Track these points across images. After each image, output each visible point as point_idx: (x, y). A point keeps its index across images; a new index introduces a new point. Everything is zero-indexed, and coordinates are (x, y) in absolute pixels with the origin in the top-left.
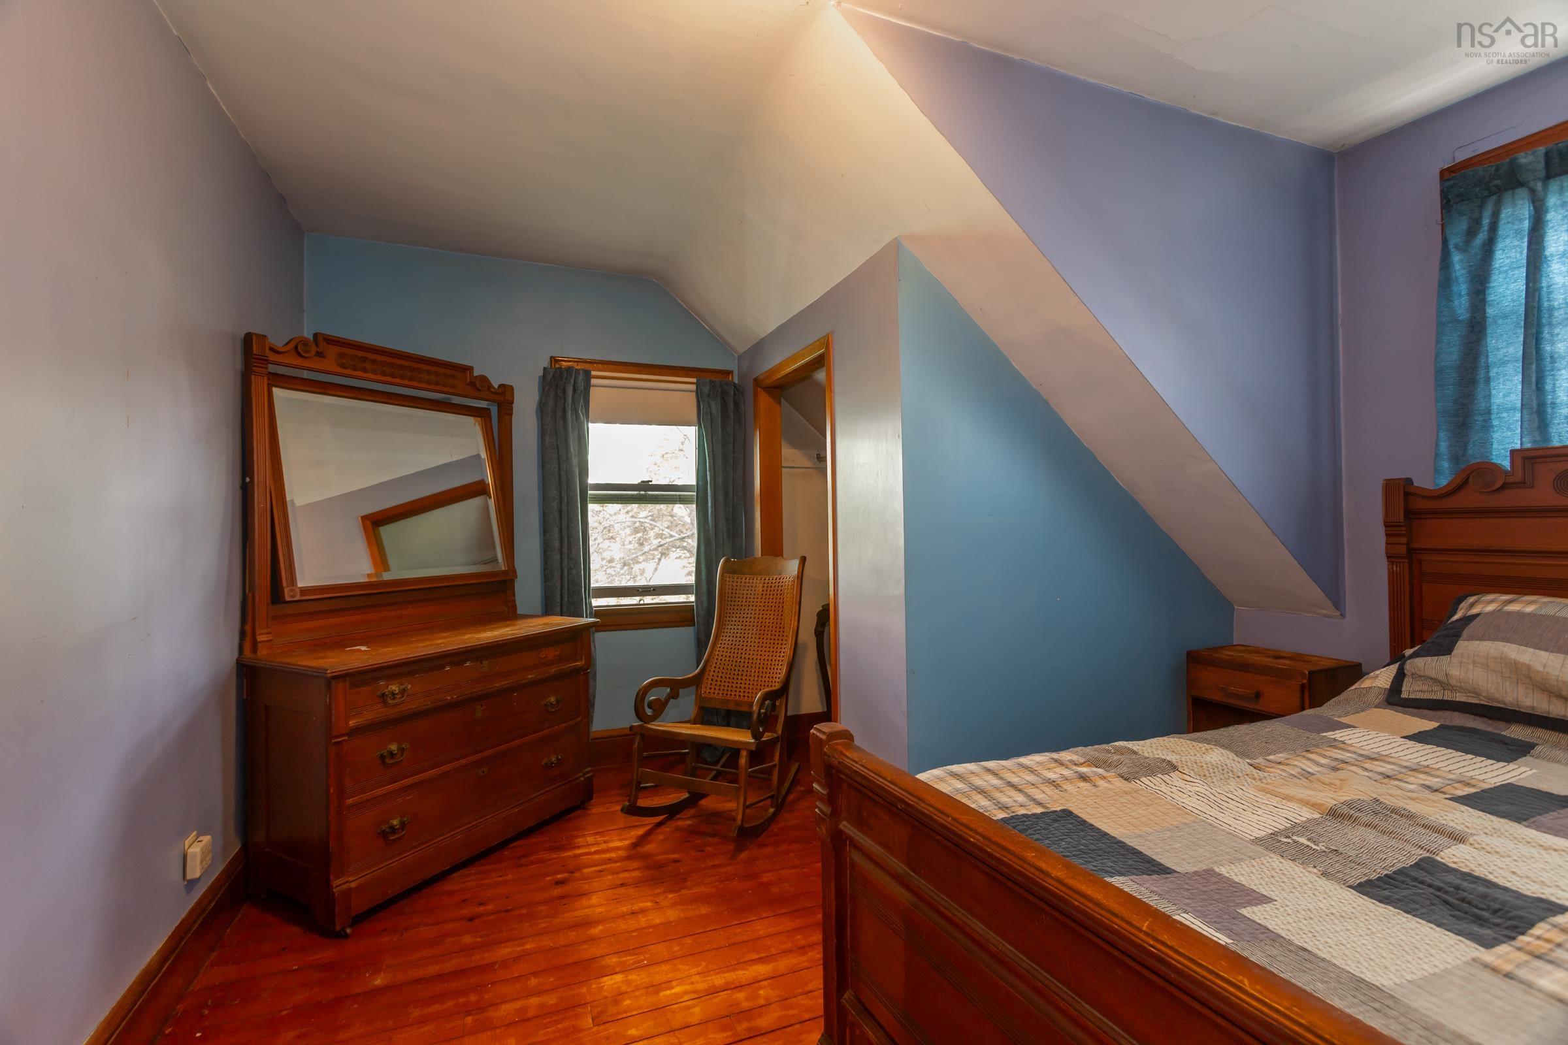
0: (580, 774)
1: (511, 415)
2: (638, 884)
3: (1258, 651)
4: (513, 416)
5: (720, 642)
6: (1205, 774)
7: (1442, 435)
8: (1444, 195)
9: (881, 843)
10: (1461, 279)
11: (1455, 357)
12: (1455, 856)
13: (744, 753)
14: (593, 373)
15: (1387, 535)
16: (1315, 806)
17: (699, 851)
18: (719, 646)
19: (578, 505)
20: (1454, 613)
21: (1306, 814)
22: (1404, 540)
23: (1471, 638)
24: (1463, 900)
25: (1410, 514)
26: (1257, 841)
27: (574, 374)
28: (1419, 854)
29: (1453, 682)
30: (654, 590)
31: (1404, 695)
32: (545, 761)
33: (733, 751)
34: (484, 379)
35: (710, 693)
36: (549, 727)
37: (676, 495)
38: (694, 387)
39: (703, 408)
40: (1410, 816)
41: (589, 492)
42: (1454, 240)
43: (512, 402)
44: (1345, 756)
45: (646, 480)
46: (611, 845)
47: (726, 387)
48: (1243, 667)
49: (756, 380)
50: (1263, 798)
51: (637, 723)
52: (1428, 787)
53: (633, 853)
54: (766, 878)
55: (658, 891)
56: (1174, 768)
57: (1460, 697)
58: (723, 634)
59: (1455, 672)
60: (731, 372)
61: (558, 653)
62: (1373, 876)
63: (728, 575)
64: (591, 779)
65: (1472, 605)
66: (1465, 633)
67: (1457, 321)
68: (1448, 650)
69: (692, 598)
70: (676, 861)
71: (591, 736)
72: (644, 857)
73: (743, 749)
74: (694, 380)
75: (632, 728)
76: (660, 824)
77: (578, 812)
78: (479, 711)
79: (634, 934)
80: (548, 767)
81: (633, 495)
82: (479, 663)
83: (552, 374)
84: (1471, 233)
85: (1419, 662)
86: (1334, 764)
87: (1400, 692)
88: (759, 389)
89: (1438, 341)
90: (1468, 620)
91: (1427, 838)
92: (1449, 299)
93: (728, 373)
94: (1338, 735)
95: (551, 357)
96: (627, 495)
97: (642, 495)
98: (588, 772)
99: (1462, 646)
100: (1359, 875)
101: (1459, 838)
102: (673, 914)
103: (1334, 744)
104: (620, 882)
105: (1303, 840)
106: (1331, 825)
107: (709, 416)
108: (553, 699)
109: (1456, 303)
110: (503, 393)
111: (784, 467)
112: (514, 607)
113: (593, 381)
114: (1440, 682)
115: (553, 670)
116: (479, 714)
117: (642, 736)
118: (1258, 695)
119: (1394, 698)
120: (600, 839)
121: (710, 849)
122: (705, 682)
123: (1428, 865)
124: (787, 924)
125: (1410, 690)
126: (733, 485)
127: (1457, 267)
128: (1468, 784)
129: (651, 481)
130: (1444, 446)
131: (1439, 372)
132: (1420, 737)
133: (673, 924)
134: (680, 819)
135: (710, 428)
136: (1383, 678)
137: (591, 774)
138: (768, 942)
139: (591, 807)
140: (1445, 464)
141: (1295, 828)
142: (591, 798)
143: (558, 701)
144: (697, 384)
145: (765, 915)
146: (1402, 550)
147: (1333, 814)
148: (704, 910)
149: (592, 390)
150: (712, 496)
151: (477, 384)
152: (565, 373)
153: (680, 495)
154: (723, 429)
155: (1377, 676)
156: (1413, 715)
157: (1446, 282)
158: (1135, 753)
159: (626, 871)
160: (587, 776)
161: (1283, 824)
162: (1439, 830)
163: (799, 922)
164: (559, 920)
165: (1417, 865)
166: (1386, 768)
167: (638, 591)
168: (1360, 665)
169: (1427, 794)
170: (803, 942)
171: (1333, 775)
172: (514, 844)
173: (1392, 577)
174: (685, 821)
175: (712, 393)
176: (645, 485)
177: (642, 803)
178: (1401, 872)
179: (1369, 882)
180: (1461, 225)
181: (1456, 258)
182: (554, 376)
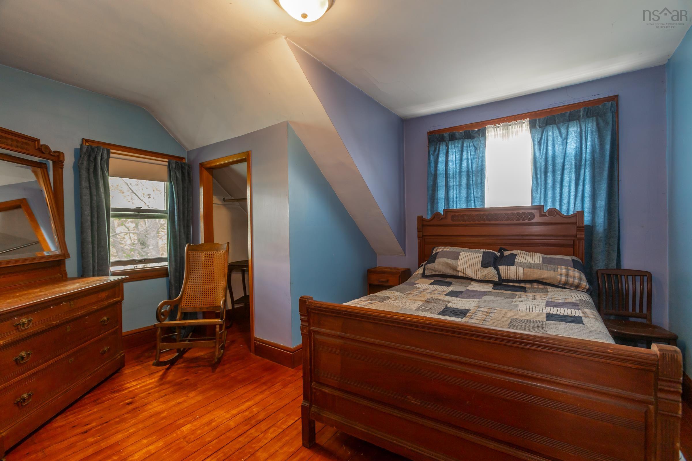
0: (118, 355)
1: (62, 168)
2: (173, 393)
3: (386, 268)
4: (64, 169)
5: (189, 282)
6: (397, 298)
7: (429, 204)
8: (429, 139)
9: (330, 329)
10: (433, 163)
11: (431, 184)
12: (450, 305)
13: (218, 326)
14: (112, 151)
15: (418, 232)
16: (422, 301)
17: (196, 373)
18: (188, 284)
19: (105, 219)
20: (433, 253)
21: (421, 303)
22: (421, 233)
23: (438, 258)
24: (455, 312)
25: (423, 226)
26: (416, 310)
27: (102, 150)
28: (445, 306)
29: (436, 269)
30: (144, 261)
31: (426, 274)
32: (102, 351)
33: (213, 326)
34: (47, 147)
35: (186, 305)
36: (103, 333)
37: (155, 215)
38: (167, 164)
39: (173, 174)
40: (439, 300)
41: (111, 212)
42: (431, 152)
43: (63, 162)
44: (421, 290)
45: (139, 207)
46: (148, 382)
47: (183, 165)
48: (384, 273)
49: (201, 165)
50: (411, 301)
51: (157, 323)
52: (439, 294)
53: (162, 382)
54: (233, 375)
55: (185, 392)
56: (389, 298)
57: (437, 273)
58: (189, 280)
59: (436, 267)
60: (185, 158)
61: (107, 294)
62: (440, 312)
63: (190, 252)
64: (124, 356)
65: (437, 250)
66: (437, 257)
67: (432, 174)
68: (434, 262)
69: (166, 264)
70: (187, 380)
71: (123, 335)
72: (169, 382)
73: (218, 325)
74: (167, 160)
75: (155, 325)
76: (168, 369)
77: (117, 374)
78: (69, 328)
79: (185, 410)
80: (103, 353)
81: (131, 214)
82: (69, 303)
83: (86, 148)
84: (435, 150)
85: (429, 265)
86: (420, 292)
87: (425, 274)
88: (203, 168)
89: (428, 179)
90: (437, 253)
91: (444, 303)
92: (430, 168)
93: (183, 158)
94: (416, 286)
95: (83, 139)
96: (128, 214)
97: (136, 214)
98: (122, 353)
99: (437, 260)
100: (437, 312)
101: (449, 302)
102: (199, 398)
103: (417, 288)
104: (164, 394)
105: (424, 308)
106: (427, 304)
107: (176, 178)
108: (105, 318)
109: (432, 169)
110: (58, 156)
111: (214, 204)
112: (66, 274)
113: (112, 155)
114: (433, 270)
115: (106, 303)
116: (68, 330)
117: (161, 328)
118: (388, 281)
119: (424, 276)
120: (139, 382)
121: (200, 372)
122: (183, 301)
123: (447, 308)
124: (251, 387)
125: (427, 273)
126: (187, 211)
127: (432, 159)
128: (445, 292)
129: (141, 208)
130: (429, 207)
131: (428, 187)
132: (431, 284)
133: (202, 401)
134: (177, 364)
135: (176, 184)
136: (420, 271)
137: (124, 354)
138: (247, 395)
139: (123, 371)
140: (429, 212)
141: (421, 306)
142: (124, 366)
143: (108, 319)
144: (169, 162)
145: (240, 387)
146: (421, 235)
147: (426, 302)
148: (212, 393)
149: (110, 159)
150: (177, 215)
151: (43, 149)
152: (96, 149)
153: (157, 215)
154: (183, 184)
155: (419, 271)
156: (428, 279)
157: (429, 163)
158: (377, 296)
159: (164, 390)
160: (122, 355)
161: (419, 306)
162: (445, 301)
163: (255, 385)
164: (141, 417)
165: (445, 308)
166: (430, 291)
167: (135, 262)
168: (410, 269)
169: (439, 295)
170: (260, 390)
171: (421, 294)
172: (86, 396)
173: (419, 243)
174: (181, 365)
175: (177, 168)
176: (138, 210)
177: (162, 360)
178: (443, 310)
179: (439, 313)
180: (432, 149)
181: (432, 157)
182: (87, 150)
